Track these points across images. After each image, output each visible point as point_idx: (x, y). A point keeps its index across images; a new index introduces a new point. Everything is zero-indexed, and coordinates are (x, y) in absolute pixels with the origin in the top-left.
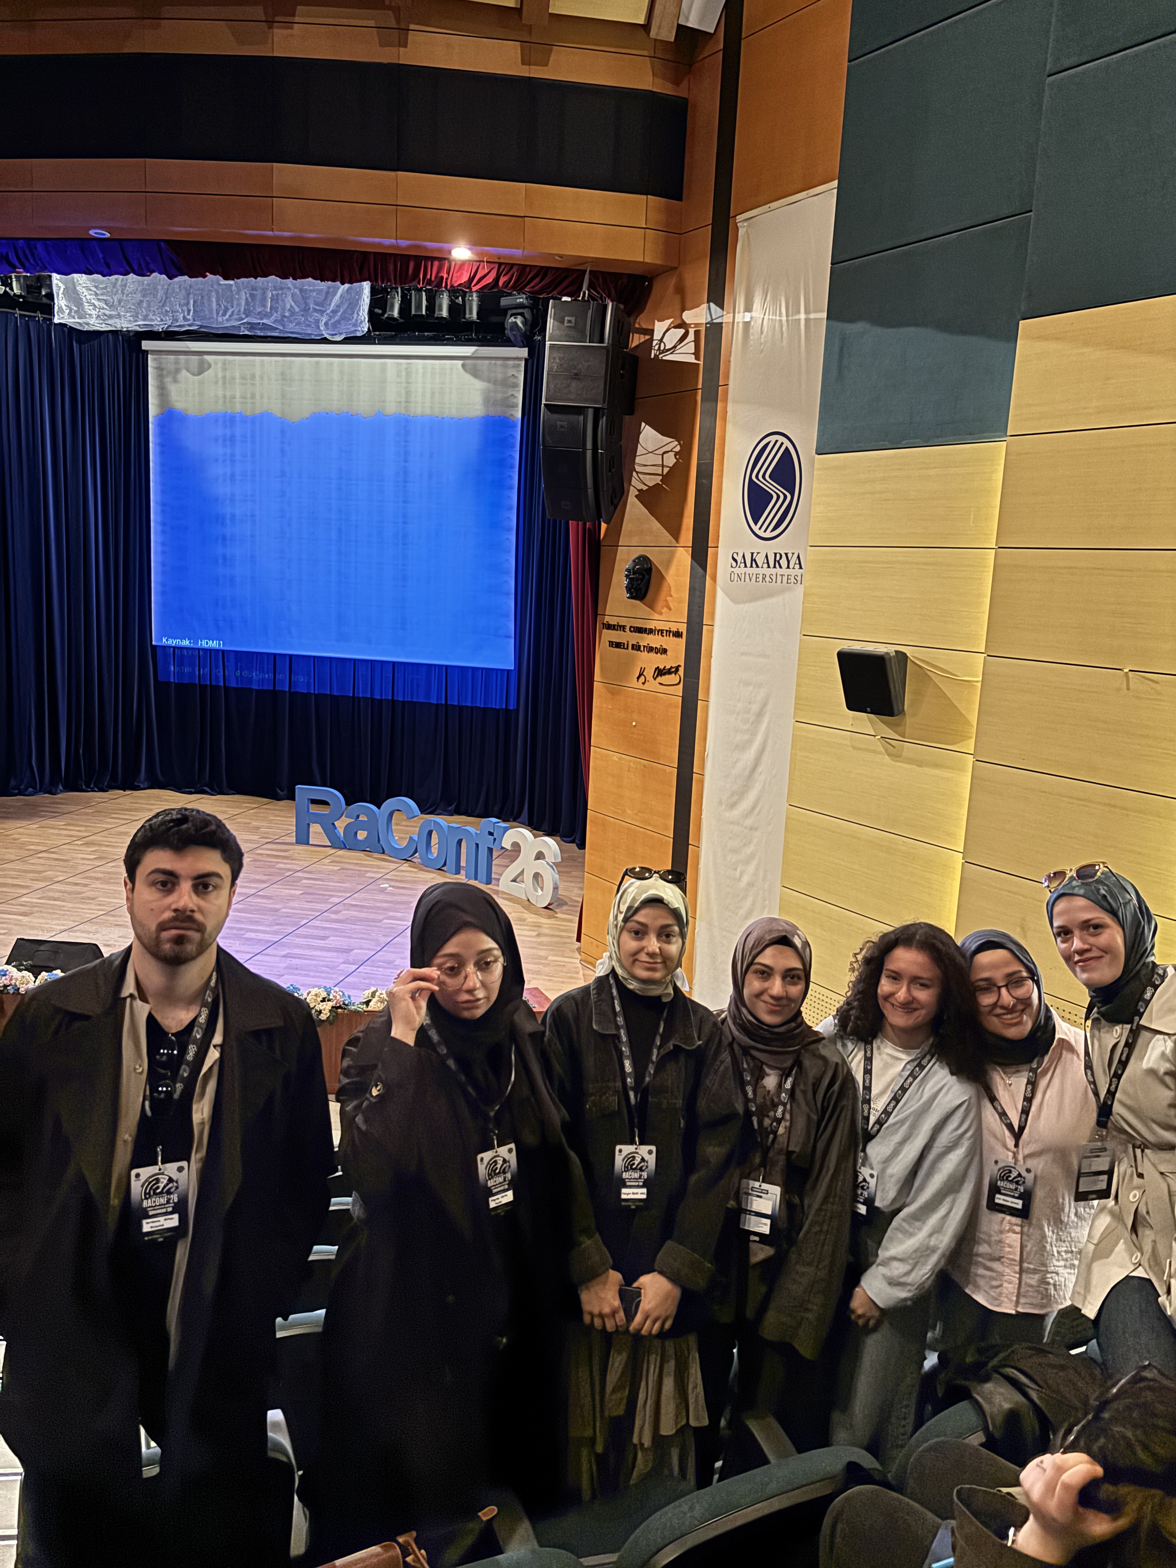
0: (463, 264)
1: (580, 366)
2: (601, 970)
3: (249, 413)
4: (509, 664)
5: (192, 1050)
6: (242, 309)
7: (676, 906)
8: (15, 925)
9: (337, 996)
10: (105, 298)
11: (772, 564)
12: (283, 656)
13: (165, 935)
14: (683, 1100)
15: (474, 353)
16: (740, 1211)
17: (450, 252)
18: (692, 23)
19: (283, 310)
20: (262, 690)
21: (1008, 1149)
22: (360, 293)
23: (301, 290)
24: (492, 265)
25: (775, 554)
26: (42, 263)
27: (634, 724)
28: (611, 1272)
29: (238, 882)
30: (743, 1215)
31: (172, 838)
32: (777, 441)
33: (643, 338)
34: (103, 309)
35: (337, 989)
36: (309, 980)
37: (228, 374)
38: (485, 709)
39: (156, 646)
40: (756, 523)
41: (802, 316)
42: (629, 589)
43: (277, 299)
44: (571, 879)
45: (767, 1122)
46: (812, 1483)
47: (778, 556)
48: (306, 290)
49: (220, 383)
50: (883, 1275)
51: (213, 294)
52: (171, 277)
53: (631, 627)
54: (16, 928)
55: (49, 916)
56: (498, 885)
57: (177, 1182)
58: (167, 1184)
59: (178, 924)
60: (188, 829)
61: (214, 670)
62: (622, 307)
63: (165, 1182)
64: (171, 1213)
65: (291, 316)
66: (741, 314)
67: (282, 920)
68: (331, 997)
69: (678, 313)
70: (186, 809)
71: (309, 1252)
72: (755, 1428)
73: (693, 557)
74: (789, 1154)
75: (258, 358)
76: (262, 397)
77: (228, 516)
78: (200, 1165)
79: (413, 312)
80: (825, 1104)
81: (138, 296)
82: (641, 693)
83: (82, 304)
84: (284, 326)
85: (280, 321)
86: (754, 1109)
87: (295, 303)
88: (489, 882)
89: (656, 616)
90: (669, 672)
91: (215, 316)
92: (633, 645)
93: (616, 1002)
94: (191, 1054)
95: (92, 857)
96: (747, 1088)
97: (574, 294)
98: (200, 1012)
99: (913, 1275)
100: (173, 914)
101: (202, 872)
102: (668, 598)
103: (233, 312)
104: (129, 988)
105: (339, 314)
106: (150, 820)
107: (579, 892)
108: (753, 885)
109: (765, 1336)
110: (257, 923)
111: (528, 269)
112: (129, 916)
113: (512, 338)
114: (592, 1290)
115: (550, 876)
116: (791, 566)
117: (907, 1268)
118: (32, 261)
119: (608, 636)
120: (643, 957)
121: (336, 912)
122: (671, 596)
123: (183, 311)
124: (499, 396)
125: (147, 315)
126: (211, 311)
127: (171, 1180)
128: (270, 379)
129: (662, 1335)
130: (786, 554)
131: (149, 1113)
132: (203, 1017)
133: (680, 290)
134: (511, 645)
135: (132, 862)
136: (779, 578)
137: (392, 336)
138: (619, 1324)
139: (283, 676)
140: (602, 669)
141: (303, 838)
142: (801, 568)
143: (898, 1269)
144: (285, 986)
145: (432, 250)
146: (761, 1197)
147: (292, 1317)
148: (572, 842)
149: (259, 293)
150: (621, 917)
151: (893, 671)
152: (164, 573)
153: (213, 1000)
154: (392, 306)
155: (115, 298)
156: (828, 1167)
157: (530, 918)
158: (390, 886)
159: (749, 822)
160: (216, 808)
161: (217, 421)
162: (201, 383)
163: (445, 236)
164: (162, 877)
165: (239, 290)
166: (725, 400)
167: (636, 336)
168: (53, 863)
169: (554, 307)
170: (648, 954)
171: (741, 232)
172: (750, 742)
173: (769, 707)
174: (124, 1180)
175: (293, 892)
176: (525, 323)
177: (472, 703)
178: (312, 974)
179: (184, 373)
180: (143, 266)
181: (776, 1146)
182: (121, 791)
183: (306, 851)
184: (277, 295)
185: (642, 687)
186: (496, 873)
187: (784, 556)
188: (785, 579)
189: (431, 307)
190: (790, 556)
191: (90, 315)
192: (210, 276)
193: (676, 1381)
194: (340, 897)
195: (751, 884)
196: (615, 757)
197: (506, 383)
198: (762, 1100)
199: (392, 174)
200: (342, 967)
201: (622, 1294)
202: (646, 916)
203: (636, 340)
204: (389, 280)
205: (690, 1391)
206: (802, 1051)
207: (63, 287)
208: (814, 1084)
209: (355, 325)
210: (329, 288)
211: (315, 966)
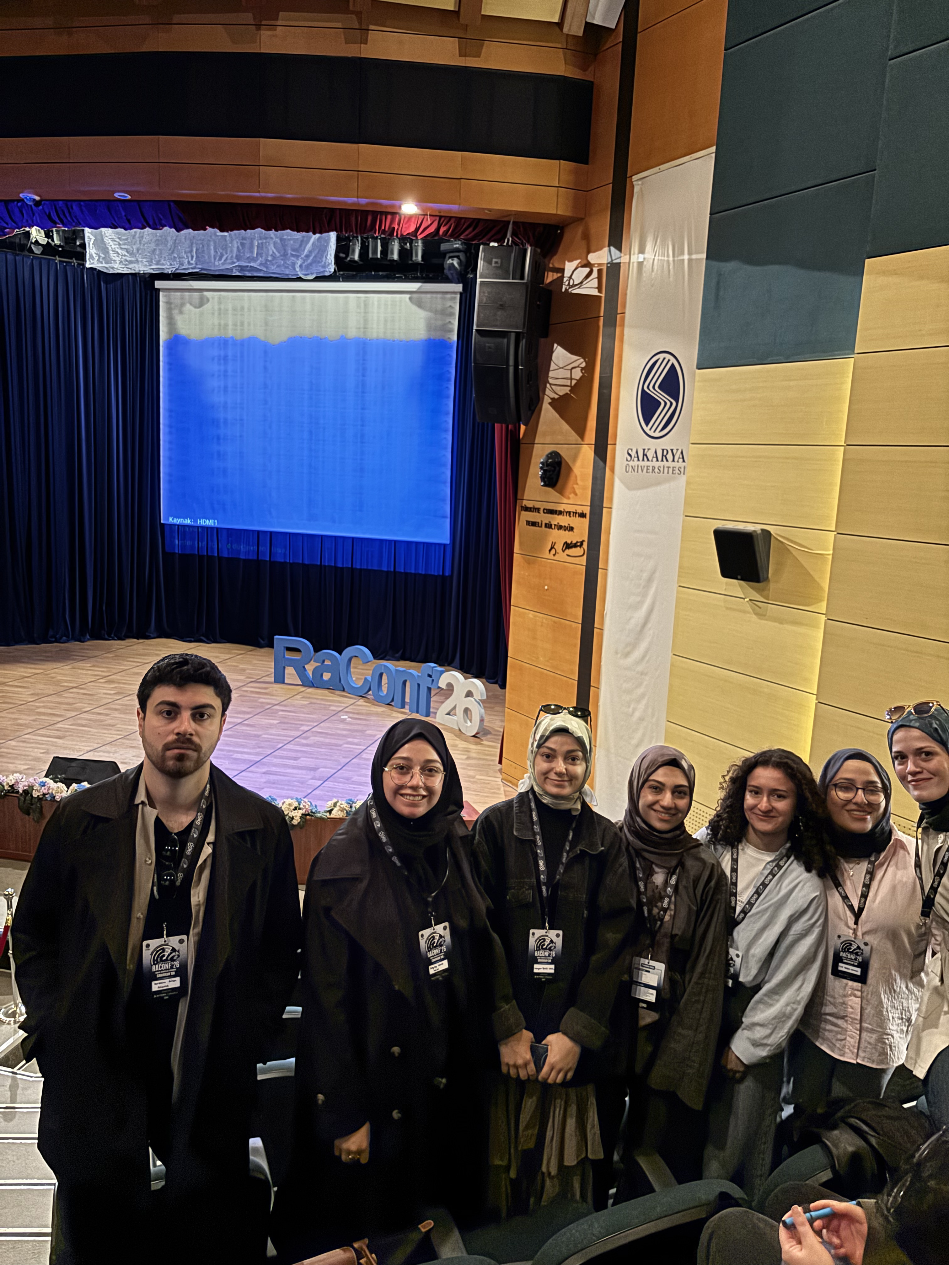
0: (410, 218)
1: (505, 298)
2: (523, 788)
3: (238, 337)
4: (446, 539)
5: (190, 847)
6: (234, 255)
7: (580, 735)
8: (53, 745)
9: (306, 805)
10: (126, 247)
11: (660, 458)
12: (265, 532)
13: (169, 753)
14: (587, 895)
15: (419, 288)
16: (633, 983)
17: (400, 207)
18: (597, 20)
19: (267, 255)
20: (249, 560)
21: (849, 927)
22: (328, 241)
23: (281, 240)
24: (434, 218)
25: (663, 450)
26: (77, 220)
27: (546, 587)
28: (524, 1031)
29: (227, 713)
30: (634, 986)
31: (175, 677)
32: (664, 359)
33: (556, 276)
34: (125, 256)
35: (306, 800)
36: (284, 793)
37: (222, 307)
38: (425, 575)
39: (164, 525)
40: (647, 424)
41: (686, 257)
42: (543, 478)
43: (262, 247)
44: (495, 713)
45: (655, 911)
46: (690, 1209)
47: (665, 452)
48: (285, 239)
49: (216, 313)
50: (748, 1038)
51: (212, 243)
52: (178, 230)
53: (544, 509)
54: (53, 748)
55: (78, 739)
56: (435, 718)
57: (178, 951)
58: (171, 953)
59: (179, 745)
60: (188, 670)
61: (210, 543)
62: (539, 250)
63: (169, 951)
64: (174, 976)
65: (273, 260)
66: (636, 256)
67: (263, 744)
68: (301, 806)
69: (584, 255)
70: (187, 655)
71: (283, 1011)
72: (643, 1162)
73: (596, 452)
74: (673, 937)
75: (246, 294)
76: (249, 324)
77: (222, 420)
78: (196, 938)
79: (370, 256)
80: (704, 898)
81: (153, 246)
82: (552, 563)
83: (108, 252)
84: (267, 268)
85: (264, 264)
86: (645, 900)
87: (277, 250)
88: (428, 715)
89: (565, 501)
90: (575, 546)
91: (213, 260)
92: (546, 524)
93: (534, 813)
94: (190, 850)
95: (112, 692)
96: (640, 883)
97: (500, 240)
98: (197, 816)
99: (773, 1037)
100: (175, 737)
101: (198, 704)
102: (575, 486)
103: (227, 258)
104: (141, 797)
105: (311, 258)
106: (158, 662)
107: (500, 724)
108: (643, 720)
109: (653, 1086)
110: (243, 746)
111: (463, 221)
112: (141, 739)
113: (450, 276)
114: (509, 1044)
115: (477, 711)
116: (676, 459)
117: (769, 1031)
118: (69, 219)
119: (526, 516)
120: (552, 776)
121: (306, 738)
122: (577, 484)
123: (188, 257)
124: (439, 323)
125: (159, 261)
126: (209, 257)
127: (174, 950)
128: (255, 310)
129: (565, 1084)
130: (672, 450)
131: (157, 897)
132: (199, 820)
133: (586, 237)
134: (447, 523)
135: (143, 697)
136: (666, 470)
137: (353, 275)
138: (530, 1073)
139: (265, 549)
140: (521, 543)
141: (280, 679)
142: (684, 461)
143: (759, 1033)
144: (265, 797)
145: (386, 207)
146: (649, 972)
147: (268, 1063)
148: (496, 683)
149: (247, 242)
150: (536, 744)
151: (760, 546)
152: (170, 466)
153: (207, 807)
154: (354, 251)
155: (135, 247)
156: (705, 948)
157: (462, 744)
158: (349, 717)
159: (640, 668)
160: (212, 654)
161: (213, 344)
162: (202, 314)
163: (396, 195)
164: (167, 708)
165: (232, 240)
166: (623, 325)
167: (550, 274)
168: (82, 696)
169: (484, 250)
170: (556, 773)
171: (636, 189)
172: (641, 603)
173: (657, 575)
174: (138, 949)
175: (272, 721)
176: (460, 264)
177: (415, 570)
178: (286, 787)
179: (188, 307)
180: (157, 221)
181: (662, 931)
182: (135, 640)
183: (281, 688)
184: (262, 243)
185: (552, 557)
186: (434, 708)
187: (670, 452)
188: (671, 470)
189: (385, 252)
190: (675, 451)
191: (115, 261)
192: (209, 230)
193: (577, 1122)
194: (308, 726)
195: (641, 719)
196: (531, 615)
197: (445, 312)
198: (651, 894)
199: (354, 146)
200: (311, 782)
201: (533, 1050)
202: (555, 743)
203: (550, 277)
204: (352, 231)
205: (588, 1130)
206: (685, 854)
207: (93, 239)
208: (694, 881)
209: (324, 267)
210: (303, 237)
211: (289, 781)
